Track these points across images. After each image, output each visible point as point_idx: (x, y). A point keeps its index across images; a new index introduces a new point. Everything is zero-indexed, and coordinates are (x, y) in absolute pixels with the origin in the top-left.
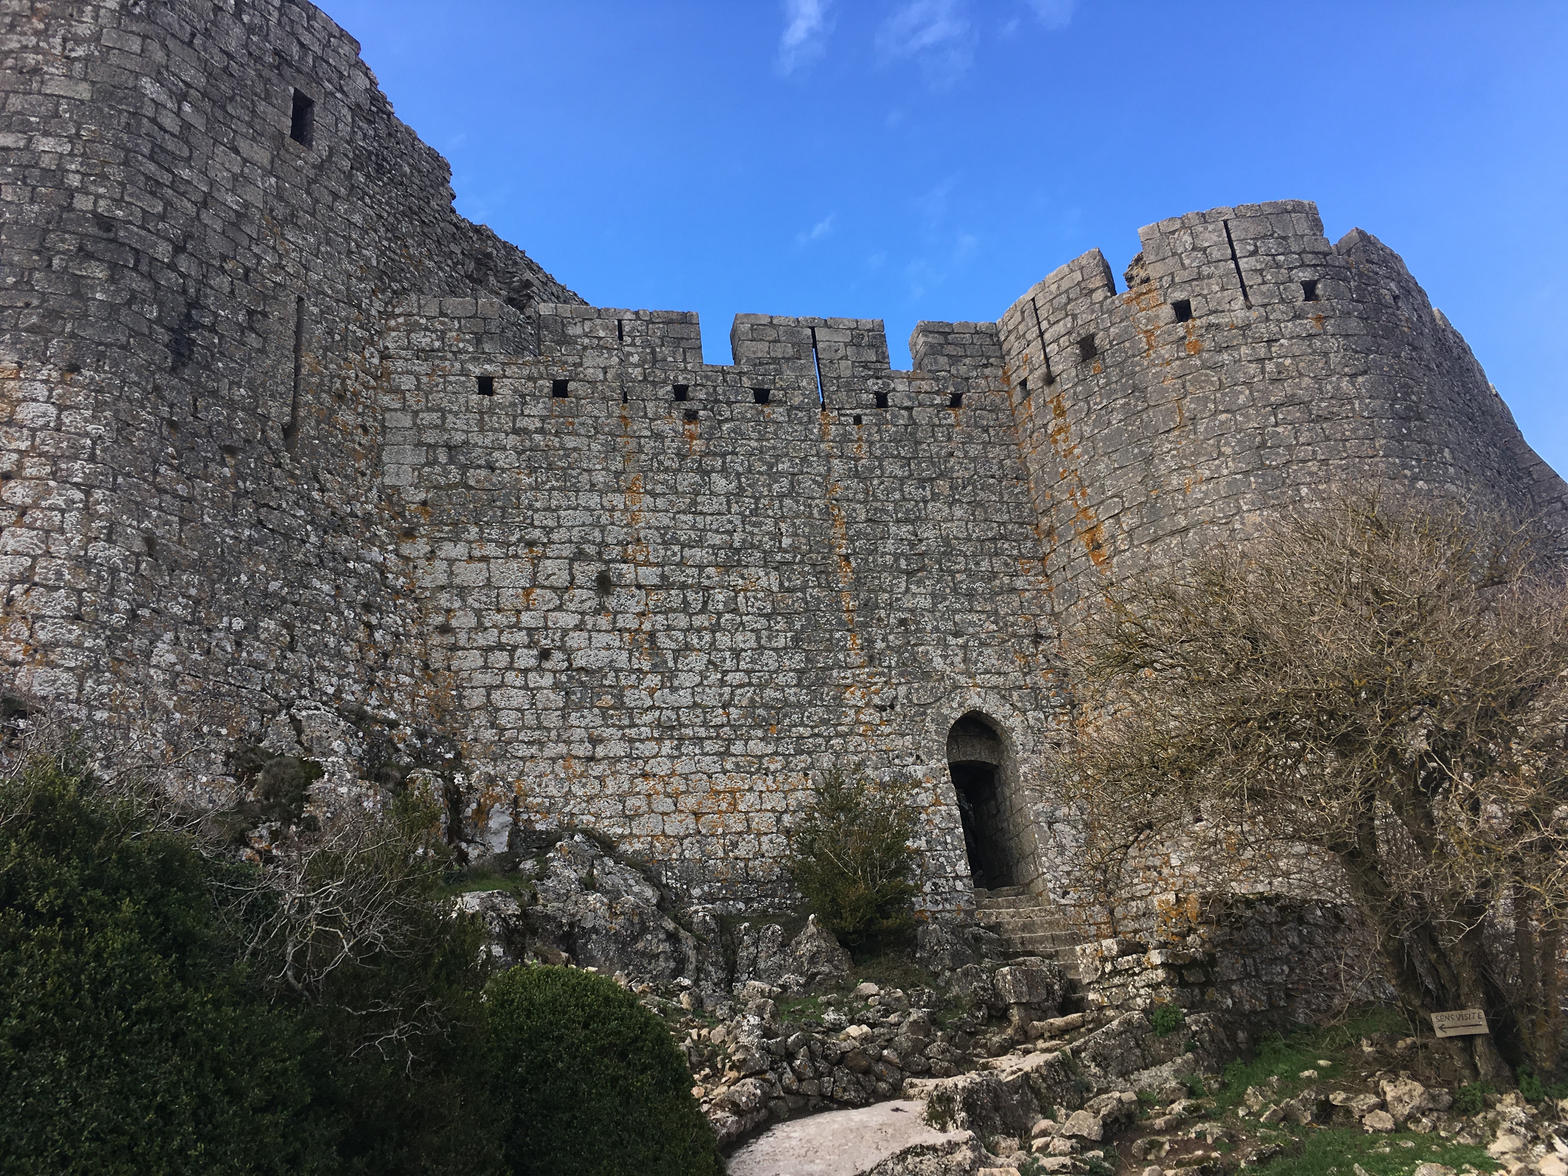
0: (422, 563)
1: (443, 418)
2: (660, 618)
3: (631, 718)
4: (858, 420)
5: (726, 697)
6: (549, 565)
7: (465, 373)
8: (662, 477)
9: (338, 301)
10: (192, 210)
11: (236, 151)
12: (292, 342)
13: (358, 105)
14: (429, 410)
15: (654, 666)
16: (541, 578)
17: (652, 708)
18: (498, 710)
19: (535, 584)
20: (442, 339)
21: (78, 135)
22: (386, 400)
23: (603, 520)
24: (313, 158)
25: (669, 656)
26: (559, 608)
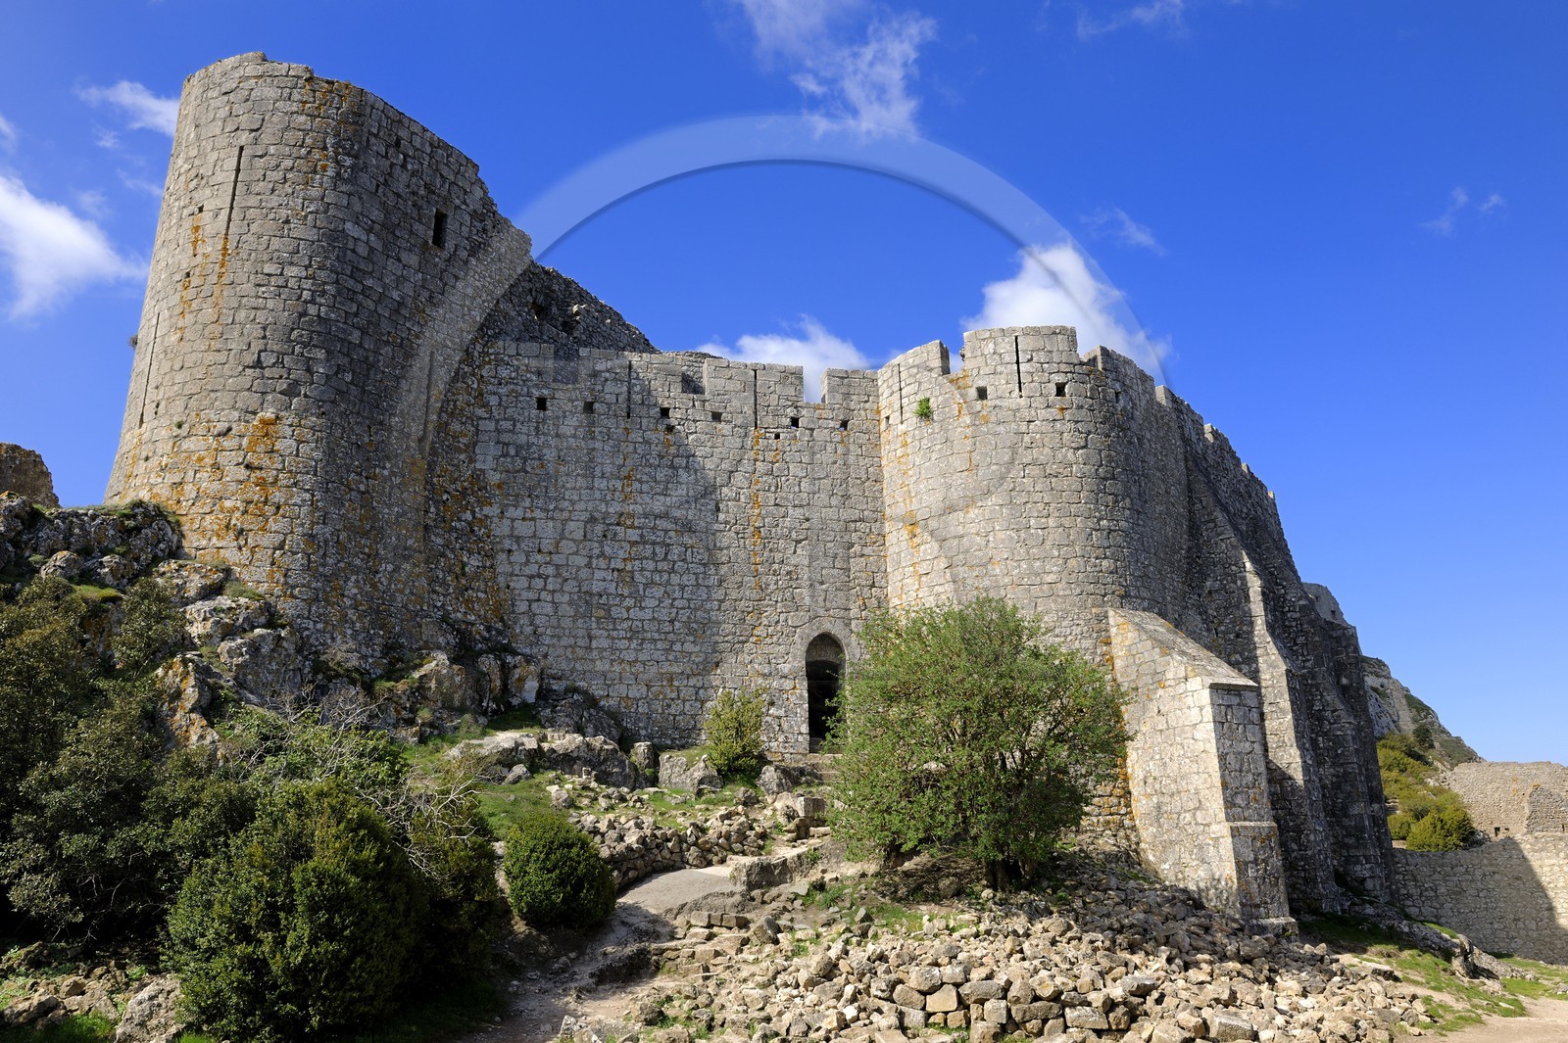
0: (496, 520)
1: (514, 425)
2: (637, 562)
3: (614, 624)
4: (777, 436)
5: (674, 615)
6: (571, 525)
7: (529, 394)
8: (647, 470)
9: (454, 350)
10: (372, 307)
11: (399, 260)
12: (426, 382)
13: (475, 211)
14: (505, 419)
15: (631, 593)
16: (567, 533)
17: (628, 618)
18: (535, 615)
19: (562, 537)
20: (517, 371)
21: (310, 266)
22: (481, 412)
23: (608, 498)
24: (445, 254)
25: (641, 588)
26: (576, 553)
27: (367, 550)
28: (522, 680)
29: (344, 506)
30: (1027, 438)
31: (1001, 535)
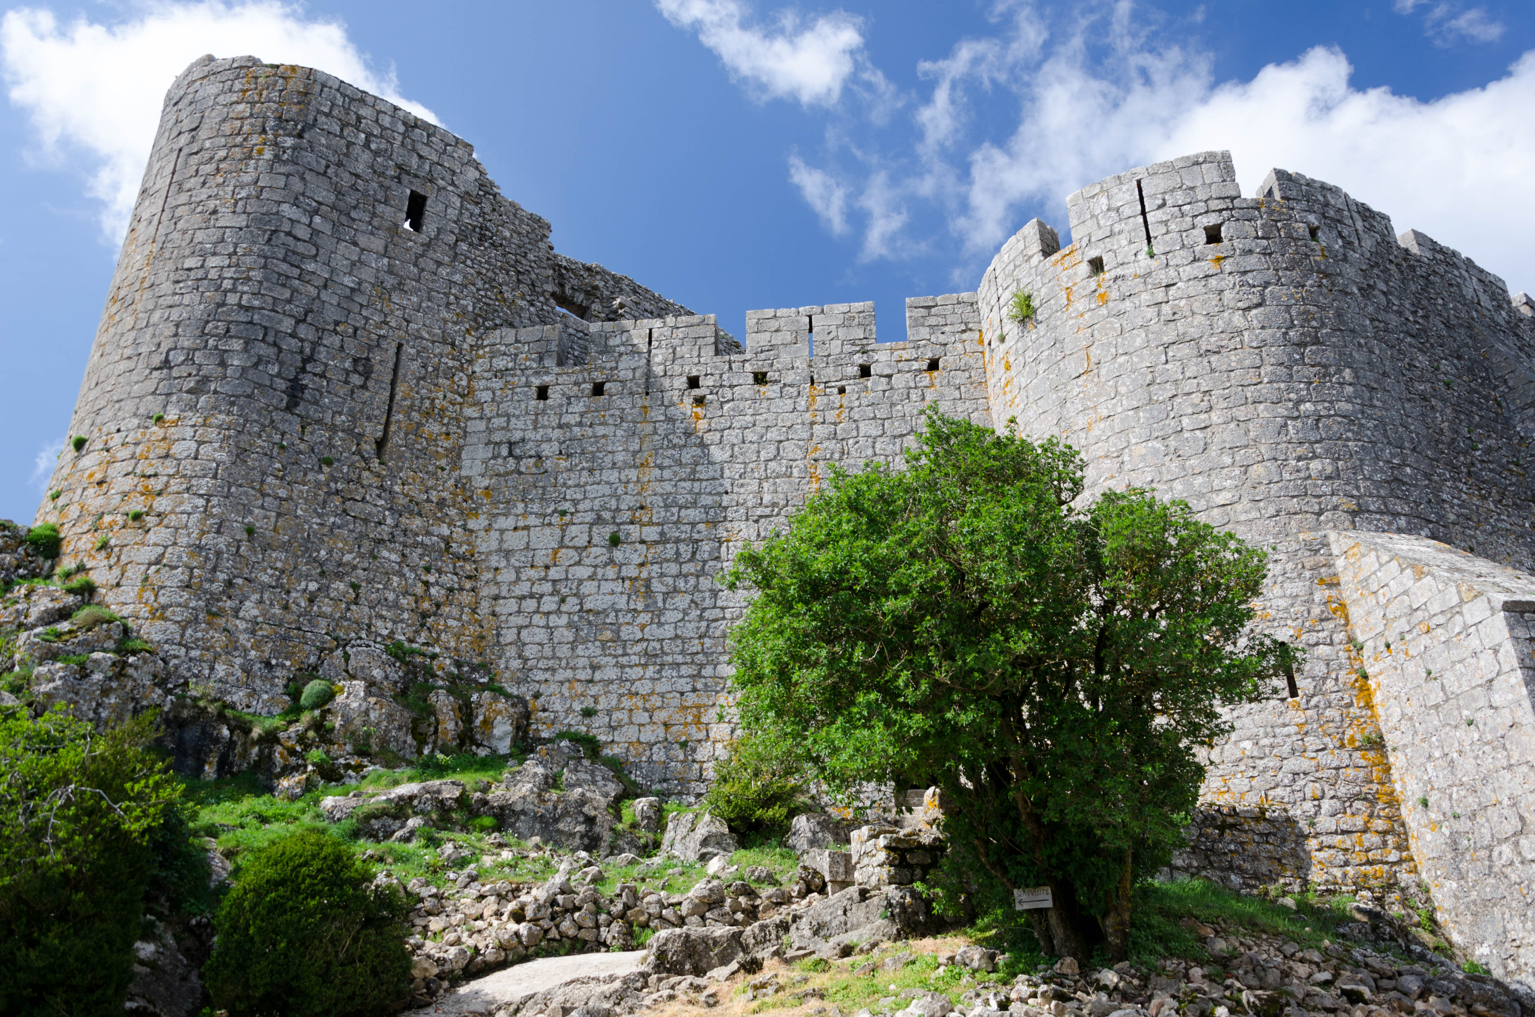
0: (482, 534)
1: (508, 421)
2: (656, 567)
3: (624, 648)
4: (842, 390)
5: (703, 629)
6: (573, 530)
7: (528, 385)
8: (670, 452)
9: (433, 342)
10: (313, 292)
11: (355, 244)
12: (390, 377)
13: (467, 193)
14: (498, 415)
15: (647, 606)
16: (567, 541)
17: (642, 640)
18: (524, 644)
19: (562, 545)
20: (514, 361)
21: (235, 253)
22: (469, 412)
23: (619, 492)
24: (423, 238)
25: (660, 597)
26: (578, 563)
27: (279, 565)
28: (488, 723)
29: (251, 512)
30: (1166, 309)
31: (1141, 449)
